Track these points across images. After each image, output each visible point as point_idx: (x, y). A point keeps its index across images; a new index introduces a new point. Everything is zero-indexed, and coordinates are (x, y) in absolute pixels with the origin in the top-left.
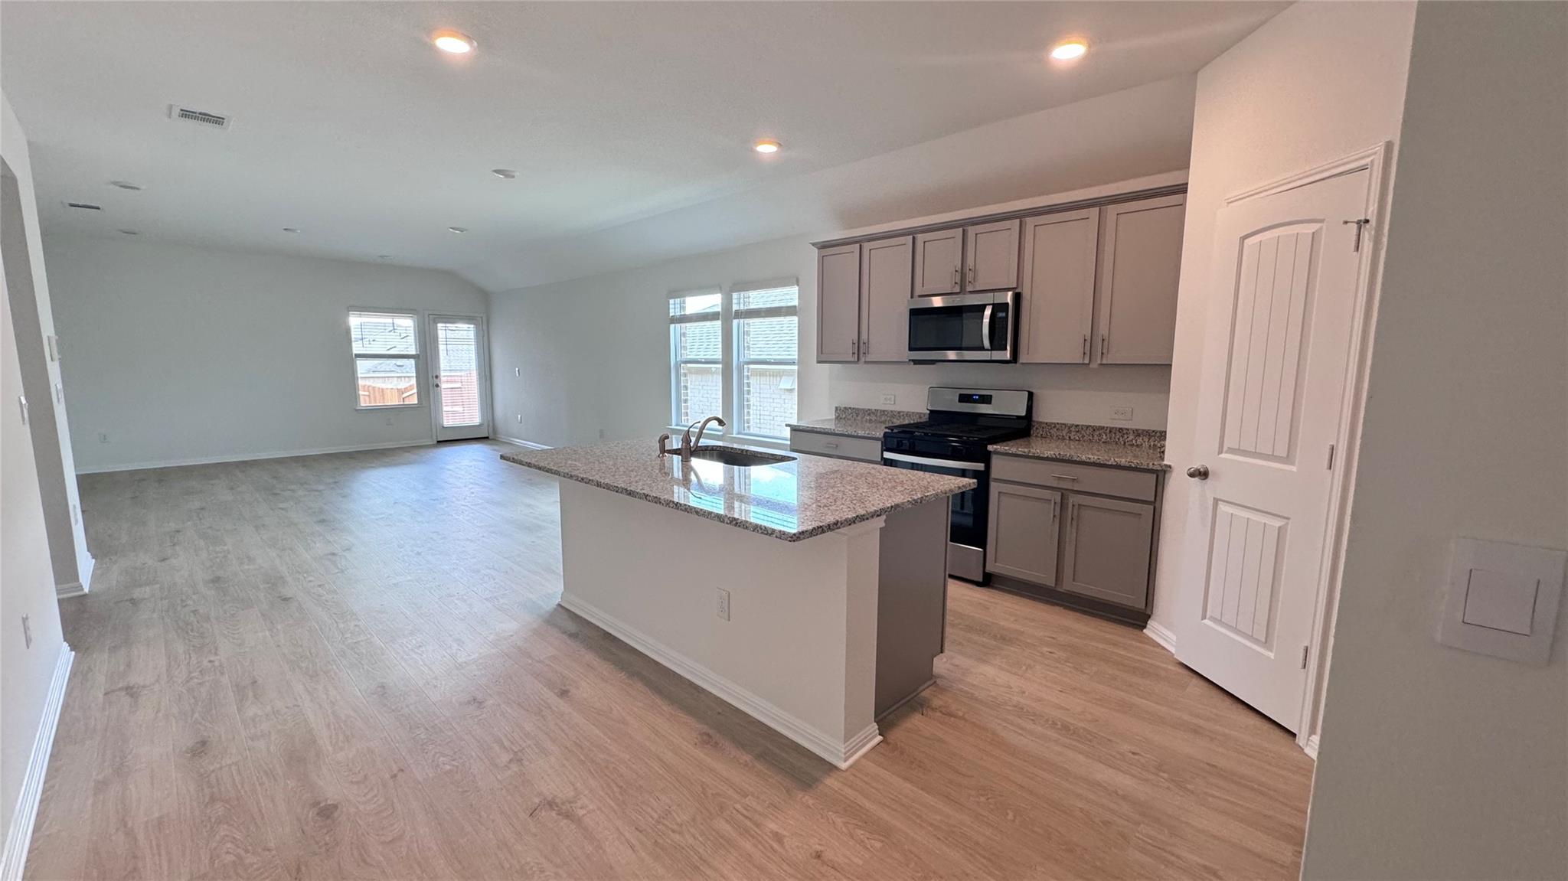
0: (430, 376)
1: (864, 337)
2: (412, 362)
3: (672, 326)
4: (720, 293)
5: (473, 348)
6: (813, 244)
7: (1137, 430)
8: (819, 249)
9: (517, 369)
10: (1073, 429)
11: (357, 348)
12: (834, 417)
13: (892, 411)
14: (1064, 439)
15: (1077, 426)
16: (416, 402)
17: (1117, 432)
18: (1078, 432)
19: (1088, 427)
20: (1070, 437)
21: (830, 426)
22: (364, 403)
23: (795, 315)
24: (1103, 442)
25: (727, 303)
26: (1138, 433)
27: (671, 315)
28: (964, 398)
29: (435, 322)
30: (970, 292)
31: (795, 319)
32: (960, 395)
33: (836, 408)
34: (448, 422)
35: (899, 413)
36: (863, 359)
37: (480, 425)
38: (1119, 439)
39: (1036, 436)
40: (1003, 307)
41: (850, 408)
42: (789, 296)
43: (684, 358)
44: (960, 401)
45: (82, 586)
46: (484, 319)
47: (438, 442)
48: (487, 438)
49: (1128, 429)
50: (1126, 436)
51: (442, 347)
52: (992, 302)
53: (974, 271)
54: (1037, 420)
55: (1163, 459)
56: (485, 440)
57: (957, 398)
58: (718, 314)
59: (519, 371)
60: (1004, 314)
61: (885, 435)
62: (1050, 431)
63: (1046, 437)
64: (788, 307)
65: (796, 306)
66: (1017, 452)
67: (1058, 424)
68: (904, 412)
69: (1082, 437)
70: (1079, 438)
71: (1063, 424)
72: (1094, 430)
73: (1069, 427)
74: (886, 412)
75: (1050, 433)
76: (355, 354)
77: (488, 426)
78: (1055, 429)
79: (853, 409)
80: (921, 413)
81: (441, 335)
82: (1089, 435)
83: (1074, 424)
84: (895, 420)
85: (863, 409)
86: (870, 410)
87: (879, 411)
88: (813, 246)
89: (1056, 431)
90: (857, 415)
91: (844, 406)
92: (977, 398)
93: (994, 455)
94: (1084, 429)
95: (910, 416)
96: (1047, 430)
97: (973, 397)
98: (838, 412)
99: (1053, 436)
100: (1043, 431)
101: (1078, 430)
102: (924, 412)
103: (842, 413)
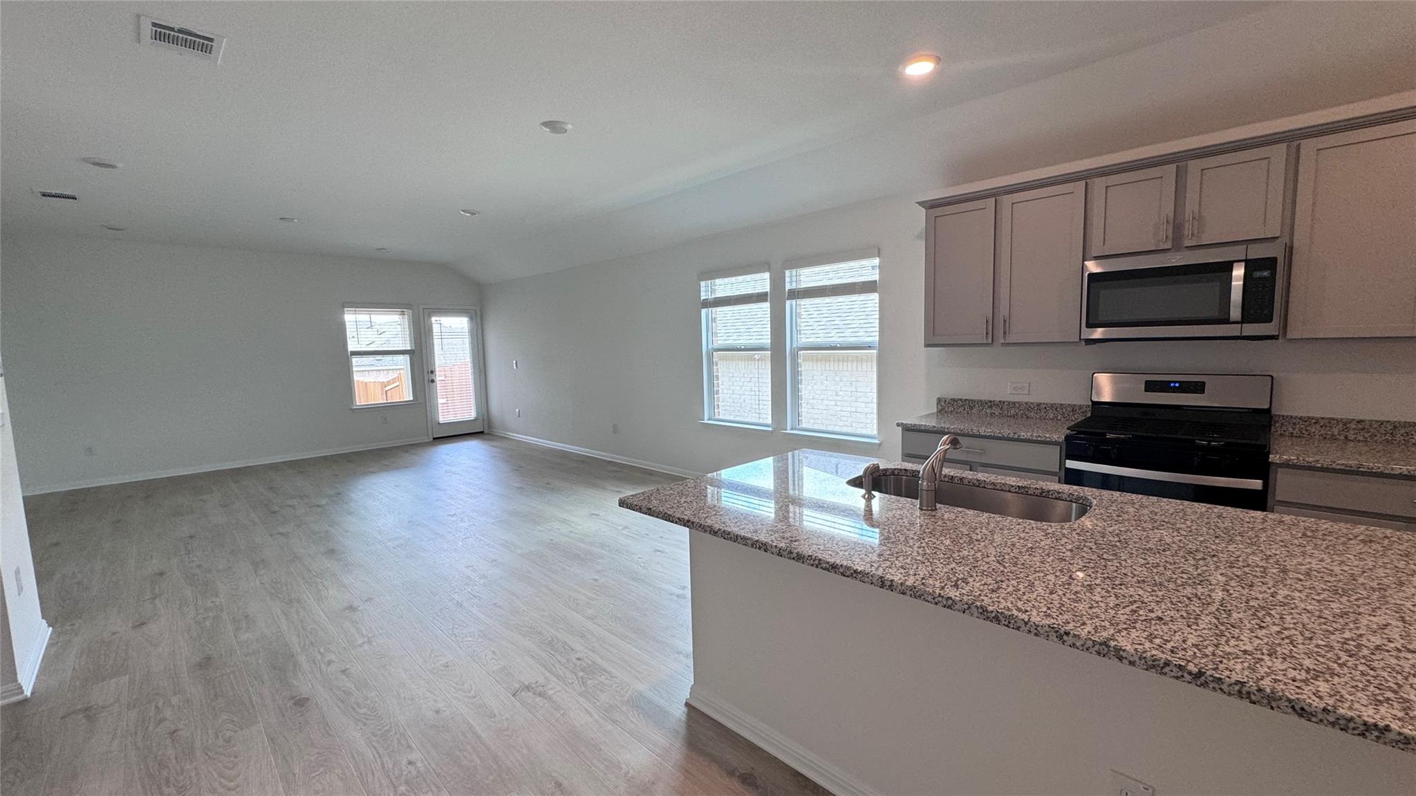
0: (425, 372)
1: (1003, 311)
2: (407, 357)
3: (704, 311)
4: (769, 270)
5: (467, 341)
6: (920, 203)
8: (926, 209)
9: (514, 362)
10: (1352, 425)
11: (352, 347)
12: (935, 410)
13: (1026, 403)
14: (1334, 438)
16: (412, 399)
18: (1363, 429)
20: (1346, 437)
21: (932, 423)
22: (360, 400)
23: (876, 292)
25: (777, 282)
27: (702, 298)
29: (429, 316)
30: (1187, 247)
31: (875, 297)
32: (1147, 382)
33: (939, 400)
34: (443, 418)
35: (1039, 405)
36: (1002, 341)
37: (476, 420)
39: (1281, 435)
40: (1271, 263)
41: (961, 400)
42: (866, 269)
43: (716, 345)
44: (1147, 390)
45: (21, 687)
46: (479, 313)
47: (434, 439)
48: (482, 432)
51: (437, 342)
52: (1244, 258)
53: (1199, 219)
54: (1275, 413)
56: (481, 435)
57: (1142, 387)
58: (765, 294)
59: (516, 363)
60: (1266, 274)
61: (1067, 438)
62: (1308, 428)
63: (1300, 436)
64: (864, 283)
65: (876, 281)
66: (1334, 466)
67: (1323, 418)
68: (1047, 404)
69: (1370, 436)
70: (1365, 438)
71: (1333, 419)
72: (1395, 427)
73: (1346, 423)
74: (1017, 404)
75: (1307, 430)
76: (351, 352)
77: (483, 420)
78: (1318, 427)
79: (965, 400)
80: (1075, 406)
81: (436, 328)
82: (1385, 434)
83: (1353, 420)
84: (1032, 414)
85: (981, 401)
86: (991, 402)
87: (1006, 403)
88: (920, 205)
89: (1321, 429)
90: (972, 408)
91: (950, 397)
92: (1177, 385)
93: (1279, 470)
94: (1375, 426)
95: (1056, 409)
96: (1302, 426)
97: (1172, 385)
98: (941, 405)
99: (1312, 435)
100: (1294, 429)
101: (1361, 427)
102: (1079, 403)
103: (947, 406)
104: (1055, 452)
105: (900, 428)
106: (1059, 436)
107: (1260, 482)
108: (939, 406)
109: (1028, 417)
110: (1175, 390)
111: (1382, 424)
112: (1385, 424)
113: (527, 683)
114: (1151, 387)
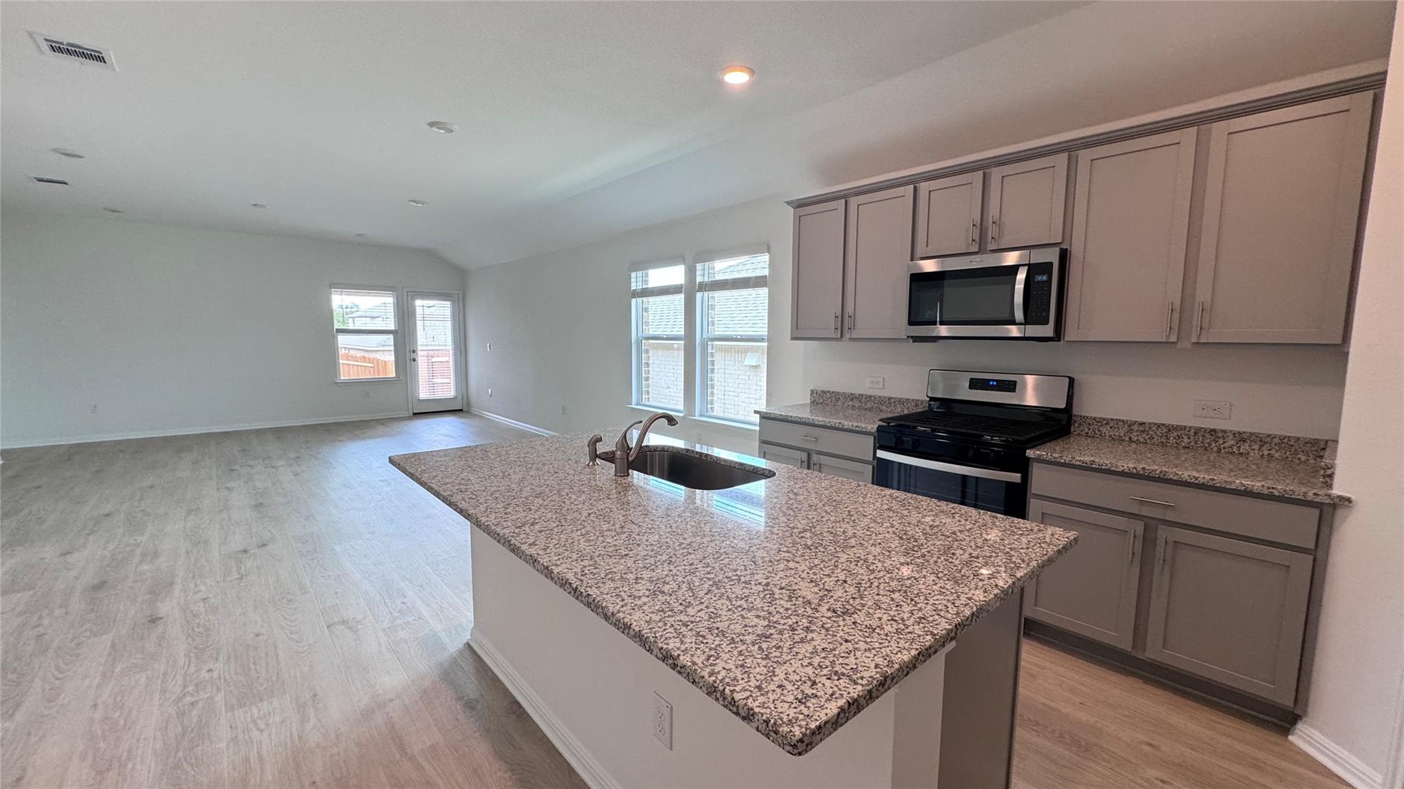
0: (407, 350)
1: (849, 309)
2: (391, 337)
3: (634, 301)
4: (684, 263)
5: (449, 324)
7: (1240, 433)
8: (795, 208)
9: (488, 344)
10: (1135, 427)
11: (337, 326)
12: (809, 402)
13: (880, 397)
14: (1121, 440)
15: (1142, 424)
16: (394, 376)
17: (1208, 435)
18: (1143, 431)
20: (1130, 438)
21: (805, 414)
22: (344, 375)
23: (766, 286)
24: (1185, 447)
25: (691, 273)
26: (1241, 438)
27: (632, 289)
29: (413, 299)
30: (991, 250)
31: (765, 291)
32: (972, 379)
33: (812, 391)
34: (424, 394)
35: (890, 399)
36: (847, 336)
37: (455, 398)
38: (1209, 444)
39: (1079, 434)
40: (1046, 268)
41: (829, 392)
42: (758, 265)
43: (646, 334)
44: (970, 387)
46: (461, 296)
47: (414, 414)
48: (461, 410)
49: (1224, 431)
50: (1221, 441)
51: (419, 324)
52: (1027, 263)
53: (998, 223)
54: (1075, 413)
56: (461, 414)
57: (967, 384)
58: (681, 286)
59: (490, 346)
60: (1045, 278)
61: (880, 429)
62: (1101, 429)
63: (1093, 437)
64: (757, 278)
65: (766, 276)
67: (1112, 420)
68: (896, 398)
69: (1149, 438)
70: (1145, 440)
71: (1120, 420)
72: (1169, 430)
73: (1130, 425)
74: (873, 398)
75: (1099, 431)
76: (337, 329)
77: (463, 398)
78: (1108, 427)
79: (833, 392)
80: (917, 400)
81: (419, 311)
82: (1161, 437)
83: (1136, 422)
84: (884, 408)
85: (845, 393)
86: (852, 394)
87: (864, 397)
88: (788, 204)
89: (1110, 430)
90: (837, 400)
91: (821, 389)
92: (995, 383)
93: (1035, 464)
94: (1154, 428)
95: (903, 404)
96: (1096, 427)
97: (991, 383)
98: (814, 397)
99: (1103, 435)
100: (1089, 429)
101: (1143, 429)
103: (821, 399)
104: (869, 442)
105: (758, 416)
106: (873, 427)
107: (1018, 477)
108: (812, 398)
109: (881, 411)
110: (992, 388)
111: (1159, 426)
112: (1161, 427)
113: (346, 619)
114: (975, 384)
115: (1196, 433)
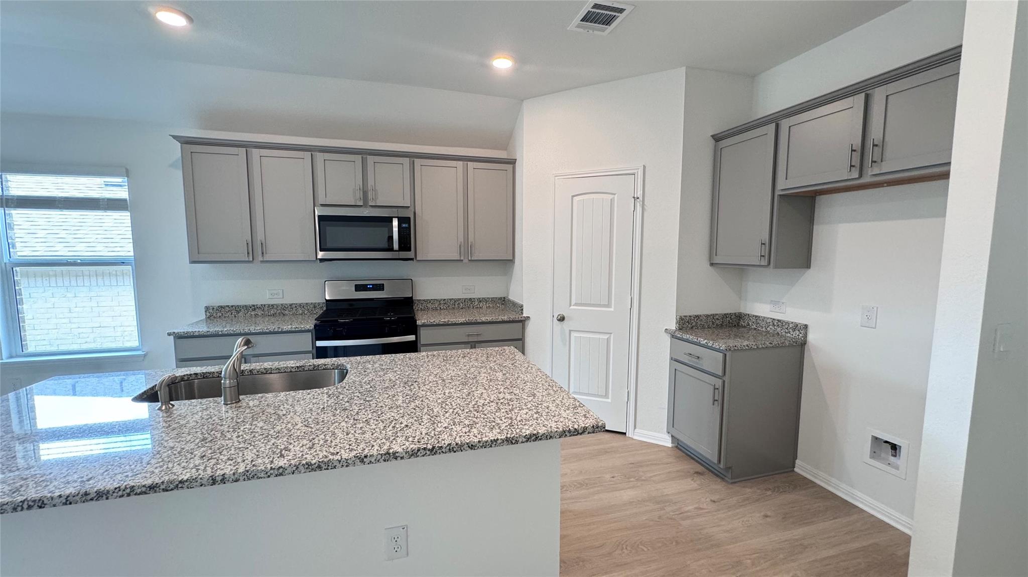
1: (260, 236)
6: (175, 137)
7: (479, 298)
8: (182, 143)
10: (442, 302)
12: (204, 317)
13: (282, 305)
14: (436, 309)
15: (444, 300)
17: (469, 301)
19: (451, 300)
20: (440, 308)
21: (203, 329)
23: (126, 211)
24: (462, 308)
26: (480, 300)
28: (359, 288)
30: (371, 206)
31: (127, 214)
32: (356, 285)
33: (207, 308)
35: (291, 305)
36: (258, 259)
38: (470, 305)
39: (418, 310)
40: (408, 220)
41: (228, 306)
44: (356, 290)
49: (474, 299)
50: (473, 303)
52: (398, 216)
53: (375, 190)
54: (414, 299)
55: (522, 313)
57: (354, 288)
60: (406, 226)
61: (316, 326)
62: (427, 305)
63: (424, 310)
65: (124, 199)
66: (440, 323)
67: (432, 300)
68: (297, 304)
69: (448, 306)
70: (446, 307)
71: (435, 300)
74: (275, 306)
78: (430, 304)
80: (315, 303)
82: (452, 305)
83: (442, 299)
84: (287, 312)
85: (245, 306)
86: (254, 306)
87: (266, 306)
90: (238, 312)
91: (217, 305)
92: (371, 286)
93: (421, 328)
94: (449, 301)
95: (303, 307)
96: (425, 304)
97: (369, 286)
99: (429, 308)
100: (422, 306)
101: (445, 302)
102: (317, 302)
103: (215, 313)
104: (308, 337)
105: (172, 337)
106: (310, 325)
107: (414, 336)
108: (208, 313)
109: (284, 315)
110: (370, 290)
115: (465, 301)
